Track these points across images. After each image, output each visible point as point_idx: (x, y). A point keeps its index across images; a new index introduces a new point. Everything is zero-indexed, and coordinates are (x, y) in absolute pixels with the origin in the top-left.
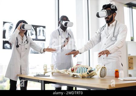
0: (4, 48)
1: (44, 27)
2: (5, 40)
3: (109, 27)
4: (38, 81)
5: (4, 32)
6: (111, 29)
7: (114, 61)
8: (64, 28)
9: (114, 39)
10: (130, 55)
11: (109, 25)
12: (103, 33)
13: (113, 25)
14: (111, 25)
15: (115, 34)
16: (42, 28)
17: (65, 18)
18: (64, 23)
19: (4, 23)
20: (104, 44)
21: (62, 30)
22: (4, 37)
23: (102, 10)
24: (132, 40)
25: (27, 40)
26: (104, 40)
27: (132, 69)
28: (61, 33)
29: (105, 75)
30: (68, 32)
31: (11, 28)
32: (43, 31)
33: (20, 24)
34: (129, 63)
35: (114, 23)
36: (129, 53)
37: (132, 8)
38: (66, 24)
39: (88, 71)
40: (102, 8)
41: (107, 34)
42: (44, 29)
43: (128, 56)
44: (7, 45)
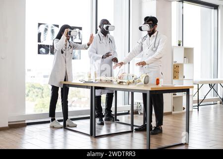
0: (39, 53)
1: (80, 29)
2: (40, 44)
3: (151, 38)
4: (87, 87)
5: (39, 35)
6: (152, 40)
7: (156, 70)
8: (105, 33)
9: (154, 49)
10: (176, 62)
11: (150, 36)
12: (145, 43)
13: (154, 36)
14: (152, 36)
15: (156, 45)
16: (77, 30)
17: (105, 22)
18: (105, 26)
19: (40, 24)
20: (145, 54)
21: (103, 35)
22: (39, 41)
23: (144, 24)
24: (179, 45)
25: (70, 45)
26: (146, 50)
27: (178, 78)
28: (101, 38)
29: (148, 82)
30: (109, 37)
31: (46, 30)
32: (79, 33)
33: (66, 30)
34: (174, 71)
35: (155, 34)
36: (174, 60)
37: (183, 3)
38: (107, 28)
39: (133, 79)
40: (144, 22)
41: (148, 44)
42: (80, 31)
43: (174, 63)
44: (43, 50)
